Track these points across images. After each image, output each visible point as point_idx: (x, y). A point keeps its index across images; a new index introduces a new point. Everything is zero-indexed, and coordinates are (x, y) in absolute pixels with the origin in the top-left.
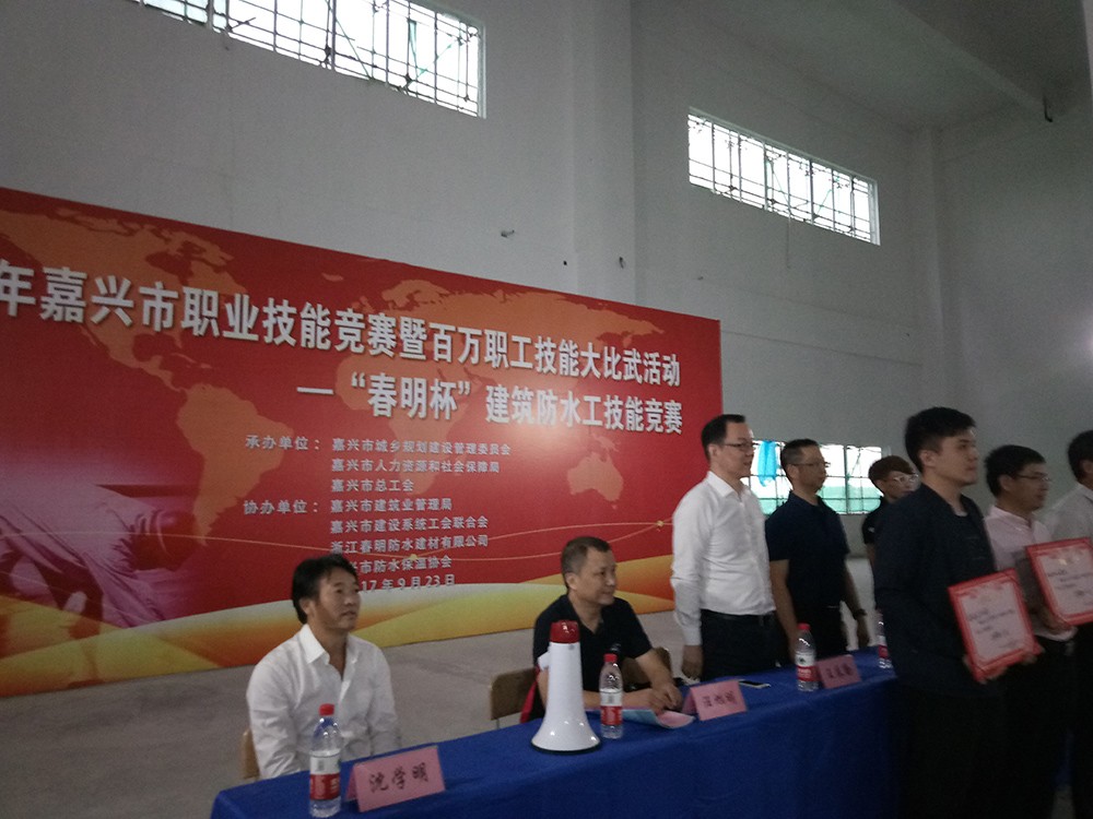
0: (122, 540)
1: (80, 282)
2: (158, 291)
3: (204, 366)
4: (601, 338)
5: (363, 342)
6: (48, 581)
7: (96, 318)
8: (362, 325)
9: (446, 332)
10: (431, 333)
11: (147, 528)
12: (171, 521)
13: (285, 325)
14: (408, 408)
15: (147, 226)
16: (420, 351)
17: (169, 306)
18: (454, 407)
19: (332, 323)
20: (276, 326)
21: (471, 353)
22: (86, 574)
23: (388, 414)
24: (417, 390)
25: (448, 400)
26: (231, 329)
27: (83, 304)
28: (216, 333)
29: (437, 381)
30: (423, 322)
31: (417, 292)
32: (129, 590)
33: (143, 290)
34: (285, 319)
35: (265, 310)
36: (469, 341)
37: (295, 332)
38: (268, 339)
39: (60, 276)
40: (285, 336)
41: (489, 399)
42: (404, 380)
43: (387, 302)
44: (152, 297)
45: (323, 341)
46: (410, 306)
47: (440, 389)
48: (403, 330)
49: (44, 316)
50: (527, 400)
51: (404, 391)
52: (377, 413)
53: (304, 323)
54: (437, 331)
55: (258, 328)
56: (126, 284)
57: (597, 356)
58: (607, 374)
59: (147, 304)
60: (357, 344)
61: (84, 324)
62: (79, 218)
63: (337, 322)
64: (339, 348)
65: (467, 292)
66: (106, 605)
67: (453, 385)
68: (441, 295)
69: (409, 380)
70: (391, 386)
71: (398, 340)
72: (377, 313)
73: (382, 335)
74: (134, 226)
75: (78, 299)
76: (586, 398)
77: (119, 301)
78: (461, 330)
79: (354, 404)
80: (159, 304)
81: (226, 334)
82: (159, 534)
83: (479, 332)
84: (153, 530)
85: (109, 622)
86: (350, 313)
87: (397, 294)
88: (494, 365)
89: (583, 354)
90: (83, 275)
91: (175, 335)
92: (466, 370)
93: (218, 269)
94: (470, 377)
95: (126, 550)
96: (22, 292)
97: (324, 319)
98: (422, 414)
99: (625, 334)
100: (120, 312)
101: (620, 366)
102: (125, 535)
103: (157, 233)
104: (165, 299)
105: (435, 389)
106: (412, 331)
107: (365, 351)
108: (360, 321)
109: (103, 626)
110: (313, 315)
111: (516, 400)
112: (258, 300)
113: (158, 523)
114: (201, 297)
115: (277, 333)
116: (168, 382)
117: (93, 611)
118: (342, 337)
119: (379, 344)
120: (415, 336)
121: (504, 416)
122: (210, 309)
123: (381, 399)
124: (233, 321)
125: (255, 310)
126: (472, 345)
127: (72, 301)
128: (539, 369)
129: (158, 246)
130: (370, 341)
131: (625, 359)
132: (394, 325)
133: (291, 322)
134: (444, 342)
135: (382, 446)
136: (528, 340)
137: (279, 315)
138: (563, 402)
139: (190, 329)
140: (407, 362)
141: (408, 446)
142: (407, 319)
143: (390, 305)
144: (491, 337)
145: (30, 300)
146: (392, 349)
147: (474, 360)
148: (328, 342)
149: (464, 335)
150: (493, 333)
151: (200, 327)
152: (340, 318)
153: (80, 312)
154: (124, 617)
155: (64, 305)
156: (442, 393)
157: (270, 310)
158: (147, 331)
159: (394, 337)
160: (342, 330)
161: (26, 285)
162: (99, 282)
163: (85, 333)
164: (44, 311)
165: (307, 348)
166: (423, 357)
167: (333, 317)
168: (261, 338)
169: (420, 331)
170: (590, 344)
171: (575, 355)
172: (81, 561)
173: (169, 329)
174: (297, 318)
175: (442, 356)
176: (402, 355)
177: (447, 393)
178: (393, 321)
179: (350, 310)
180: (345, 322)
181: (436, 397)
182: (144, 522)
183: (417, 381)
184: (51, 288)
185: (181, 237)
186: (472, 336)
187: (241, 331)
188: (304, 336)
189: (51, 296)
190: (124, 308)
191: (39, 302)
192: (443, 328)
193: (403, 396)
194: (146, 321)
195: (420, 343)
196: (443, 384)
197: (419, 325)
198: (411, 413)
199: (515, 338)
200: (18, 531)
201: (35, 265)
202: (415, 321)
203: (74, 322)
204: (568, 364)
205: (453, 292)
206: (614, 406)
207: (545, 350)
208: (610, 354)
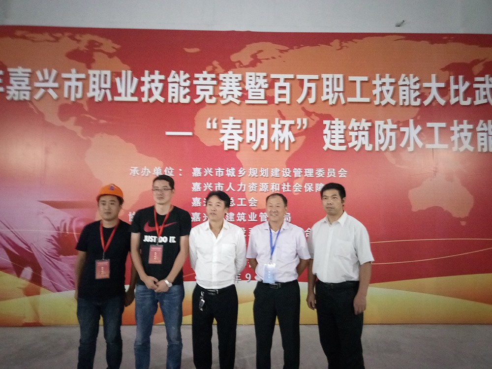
0: (53, 236)
1: (28, 75)
2: (74, 75)
3: (102, 121)
4: (444, 69)
5: (215, 95)
6: (11, 259)
7: (37, 97)
8: (215, 82)
9: (286, 80)
10: (272, 83)
11: (67, 229)
12: (81, 224)
13: (157, 88)
14: (252, 142)
15: (67, 34)
16: (263, 97)
17: (80, 84)
18: (293, 140)
19: (192, 83)
20: (150, 90)
21: (309, 94)
22: (32, 255)
23: (236, 148)
24: (260, 128)
25: (287, 135)
26: (120, 95)
27: (29, 88)
28: (110, 98)
29: (277, 120)
30: (265, 74)
31: (260, 51)
32: (57, 268)
33: (65, 75)
34: (157, 84)
35: (143, 79)
36: (306, 85)
37: (164, 93)
38: (144, 100)
39: (17, 73)
40: (157, 96)
41: (326, 131)
42: (249, 121)
43: (235, 63)
44: (69, 79)
45: (185, 97)
46: (255, 63)
47: (280, 126)
48: (247, 82)
49: (8, 98)
50: (364, 130)
51: (249, 130)
52: (226, 148)
53: (170, 85)
54: (278, 80)
55: (138, 93)
56: (54, 72)
57: (442, 85)
58: (453, 101)
59: (67, 84)
60: (211, 97)
61: (31, 101)
62: (27, 36)
63: (195, 82)
64: (197, 101)
65: (305, 46)
66: (44, 276)
67: (292, 122)
68: (281, 51)
69: (253, 121)
70: (238, 126)
71: (244, 91)
72: (226, 72)
73: (231, 88)
74: (59, 35)
75: (27, 85)
76: (429, 125)
77: (51, 84)
78: (299, 77)
79: (208, 142)
80: (73, 83)
81: (117, 99)
82: (75, 233)
83: (316, 77)
85: (45, 287)
86: (205, 74)
87: (244, 55)
88: (331, 103)
89: (426, 85)
90: (29, 70)
91: (84, 102)
92: (303, 109)
93: (110, 55)
94: (308, 114)
95: (55, 242)
97: (185, 81)
98: (264, 147)
99: (476, 62)
100: (51, 91)
101: (470, 92)
102: (54, 233)
103: (72, 38)
104: (78, 80)
105: (276, 126)
106: (256, 82)
107: (217, 101)
108: (213, 79)
109: (42, 289)
110: (177, 79)
111: (353, 130)
112: (138, 73)
113: (74, 227)
114: (100, 76)
115: (151, 94)
116: (79, 134)
117: (36, 279)
118: (198, 92)
119: (228, 95)
120: (258, 86)
121: (341, 144)
122: (105, 83)
123: (230, 138)
124: (121, 89)
125: (136, 80)
126: (310, 88)
127: (23, 87)
128: (377, 102)
129: (72, 45)
130: (221, 94)
131: (476, 86)
132: (240, 79)
133: (160, 86)
134: (284, 88)
135: (231, 172)
136: (365, 79)
137: (152, 81)
138: (402, 129)
139: (93, 98)
140: (252, 107)
141: (253, 172)
142: (251, 74)
143: (237, 64)
144: (328, 79)
145: (1, 89)
146: (239, 98)
147: (312, 100)
148: (188, 97)
149: (302, 81)
150: (330, 76)
151: (99, 95)
152: (197, 79)
153: (28, 93)
154: (54, 285)
155: (19, 90)
156: (282, 129)
157: (146, 79)
158: (66, 102)
159: (240, 88)
160: (198, 88)
162: (39, 74)
163: (31, 106)
164: (8, 95)
165: (172, 103)
166: (265, 102)
167: (191, 79)
168: (140, 100)
169: (262, 82)
170: (434, 76)
171: (417, 86)
172: (30, 248)
173: (80, 99)
174: (165, 82)
175: (282, 100)
176: (247, 102)
177: (286, 128)
178: (240, 76)
179: (205, 72)
180: (201, 81)
181: (276, 133)
182: (65, 225)
183: (260, 121)
184: (12, 81)
185: (88, 37)
186: (309, 81)
187: (126, 96)
188: (170, 95)
189: (12, 85)
190: (53, 88)
191: (6, 90)
192: (282, 77)
193: (248, 134)
194: (66, 95)
195: (262, 91)
196: (282, 122)
197: (262, 77)
198: (255, 147)
199: (351, 78)
201: (4, 68)
202: (258, 74)
203: (25, 100)
204: (408, 95)
205: (292, 48)
206: (462, 130)
207: (383, 85)
208: (456, 83)
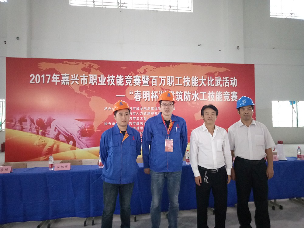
0: (79, 131)
1: (68, 76)
2: (84, 76)
3: (94, 92)
4: (206, 75)
5: (132, 83)
6: (65, 138)
7: (72, 84)
9: (155, 78)
10: (151, 79)
11: (84, 128)
12: (89, 126)
13: (112, 81)
14: (144, 99)
15: (81, 62)
16: (148, 84)
18: (158, 98)
19: (124, 79)
20: (110, 81)
21: (163, 83)
23: (139, 101)
24: (147, 94)
25: (156, 96)
26: (100, 83)
27: (69, 81)
28: (97, 84)
29: (153, 91)
30: (148, 76)
31: (147, 68)
32: (81, 141)
33: (81, 76)
34: (112, 79)
36: (162, 80)
37: (115, 82)
38: (108, 84)
39: (64, 75)
40: (113, 83)
42: (143, 92)
43: (138, 72)
45: (122, 83)
46: (145, 72)
48: (143, 79)
49: (62, 84)
50: (180, 94)
51: (143, 95)
52: (136, 100)
53: (117, 80)
55: (106, 82)
56: (77, 75)
57: (205, 80)
58: (209, 85)
59: (82, 79)
61: (69, 85)
62: (67, 63)
63: (125, 79)
64: (126, 85)
65: (161, 67)
66: (77, 144)
67: (158, 92)
68: (153, 68)
69: (145, 92)
70: (140, 93)
71: (141, 81)
72: (136, 75)
73: (137, 81)
74: (79, 62)
76: (201, 93)
77: (76, 79)
78: (159, 77)
79: (130, 99)
81: (99, 84)
83: (165, 77)
84: (85, 128)
85: (77, 147)
87: (141, 70)
88: (170, 86)
89: (200, 80)
91: (88, 85)
92: (161, 88)
93: (96, 69)
94: (163, 89)
95: (80, 133)
96: (58, 79)
97: (122, 78)
98: (149, 100)
99: (216, 72)
100: (76, 82)
101: (214, 82)
102: (79, 129)
103: (83, 63)
104: (85, 78)
105: (152, 93)
106: (145, 79)
107: (133, 85)
108: (131, 78)
110: (119, 78)
111: (177, 94)
112: (106, 76)
113: (86, 127)
114: (93, 76)
115: (110, 83)
116: (87, 96)
117: (74, 145)
118: (127, 82)
119: (136, 83)
122: (95, 79)
123: (137, 97)
124: (100, 81)
125: (105, 78)
126: (163, 81)
127: (67, 80)
128: (184, 85)
129: (83, 66)
130: (134, 83)
131: (215, 80)
132: (140, 78)
134: (155, 81)
135: (138, 109)
136: (181, 78)
137: (111, 78)
138: (193, 94)
139: (91, 84)
140: (144, 87)
141: (145, 108)
142: (144, 76)
143: (139, 73)
145: (59, 81)
146: (140, 84)
147: (164, 85)
148: (123, 84)
150: (170, 77)
151: (93, 83)
152: (126, 78)
153: (68, 83)
154: (80, 146)
155: (66, 81)
156: (154, 94)
157: (109, 77)
158: (82, 85)
159: (140, 81)
160: (127, 81)
161: (58, 78)
162: (72, 76)
163: (70, 87)
165: (118, 86)
166: (149, 85)
167: (124, 77)
169: (147, 79)
170: (202, 77)
171: (197, 80)
172: (72, 135)
173: (86, 84)
174: (115, 79)
175: (154, 85)
176: (143, 85)
177: (156, 94)
179: (129, 75)
182: (83, 127)
183: (147, 92)
184: (63, 78)
185: (88, 64)
186: (163, 78)
187: (102, 83)
188: (117, 83)
189: (63, 80)
191: (61, 81)
192: (154, 77)
193: (143, 96)
194: (82, 83)
195: (148, 82)
196: (154, 92)
198: (146, 100)
199: (176, 78)
200: (60, 128)
201: (60, 74)
202: (146, 76)
203: (67, 85)
204: (194, 83)
205: (157, 67)
206: (211, 94)
207: (186, 80)
208: (210, 79)
